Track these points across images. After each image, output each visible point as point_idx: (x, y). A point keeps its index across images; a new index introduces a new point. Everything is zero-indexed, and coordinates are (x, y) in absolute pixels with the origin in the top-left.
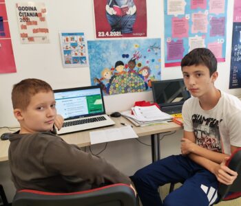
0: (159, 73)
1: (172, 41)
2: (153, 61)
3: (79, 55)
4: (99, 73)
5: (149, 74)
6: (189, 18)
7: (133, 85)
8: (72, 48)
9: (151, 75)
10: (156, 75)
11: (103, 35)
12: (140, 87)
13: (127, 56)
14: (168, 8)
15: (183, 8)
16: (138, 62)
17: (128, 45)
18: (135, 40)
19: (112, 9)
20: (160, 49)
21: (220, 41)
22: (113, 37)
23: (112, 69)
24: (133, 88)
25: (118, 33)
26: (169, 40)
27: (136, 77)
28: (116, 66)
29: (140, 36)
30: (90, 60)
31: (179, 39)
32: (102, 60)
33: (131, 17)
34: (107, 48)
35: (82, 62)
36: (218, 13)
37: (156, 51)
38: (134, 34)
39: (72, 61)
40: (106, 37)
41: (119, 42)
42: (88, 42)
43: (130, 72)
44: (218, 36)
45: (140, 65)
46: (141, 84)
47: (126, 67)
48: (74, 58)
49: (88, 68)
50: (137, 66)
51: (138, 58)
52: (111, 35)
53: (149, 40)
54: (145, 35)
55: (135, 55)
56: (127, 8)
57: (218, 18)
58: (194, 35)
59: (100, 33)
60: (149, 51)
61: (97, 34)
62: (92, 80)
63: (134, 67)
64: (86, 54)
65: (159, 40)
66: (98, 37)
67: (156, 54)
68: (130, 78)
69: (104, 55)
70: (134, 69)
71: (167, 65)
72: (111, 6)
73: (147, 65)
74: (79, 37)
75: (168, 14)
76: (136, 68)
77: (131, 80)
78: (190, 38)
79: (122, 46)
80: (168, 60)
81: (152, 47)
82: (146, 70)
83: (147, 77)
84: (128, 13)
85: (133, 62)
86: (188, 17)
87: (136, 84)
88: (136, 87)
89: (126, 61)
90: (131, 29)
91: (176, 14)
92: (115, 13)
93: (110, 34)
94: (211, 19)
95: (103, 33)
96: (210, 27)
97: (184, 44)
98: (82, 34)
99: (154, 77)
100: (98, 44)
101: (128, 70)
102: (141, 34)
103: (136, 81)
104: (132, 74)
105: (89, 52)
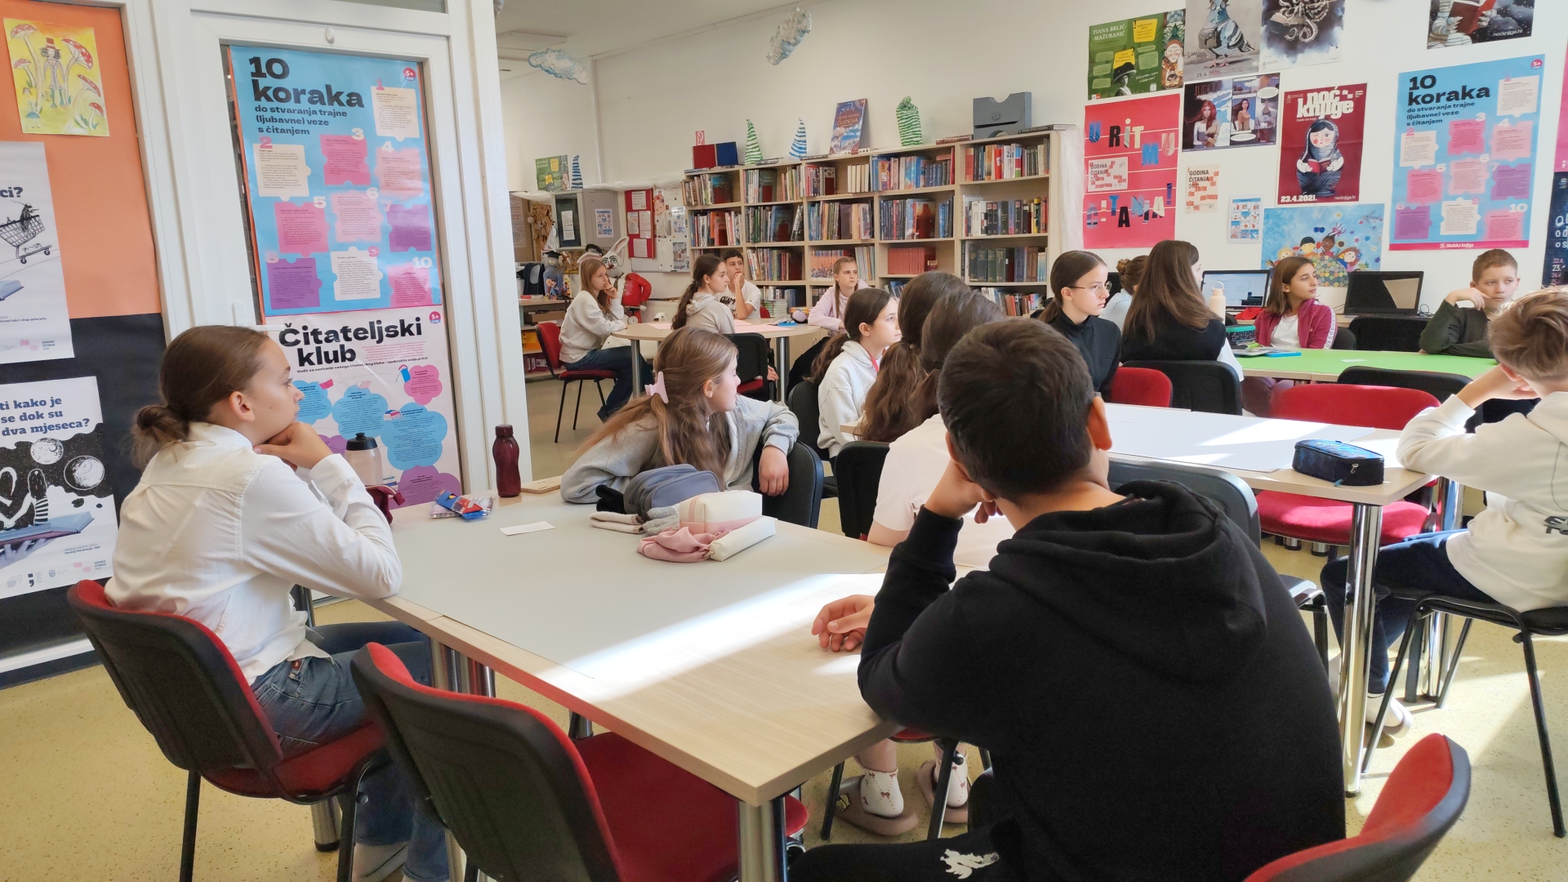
0: (1378, 260)
1: (1407, 208)
2: (1367, 238)
3: (1250, 228)
4: (1274, 253)
5: (1357, 260)
6: (1444, 169)
7: (1327, 275)
8: (1243, 218)
9: (1362, 261)
10: (1371, 262)
11: (1289, 200)
12: (1338, 280)
13: (1322, 230)
14: (1402, 156)
15: (1432, 155)
16: (1338, 239)
17: (1326, 213)
18: (1338, 207)
19: (1307, 164)
20: (1381, 220)
21: (1515, 207)
22: (1303, 202)
23: (1295, 248)
24: (1327, 279)
25: (1312, 197)
26: (1402, 206)
27: (1334, 263)
28: (1301, 245)
29: (1346, 201)
30: (1266, 234)
31: (1419, 204)
32: (1282, 235)
33: (1333, 173)
34: (1291, 218)
35: (1253, 237)
36: (1511, 158)
37: (1373, 223)
38: (1337, 198)
39: (1239, 235)
40: (1293, 202)
41: (1311, 209)
42: (1265, 210)
43: (1324, 254)
44: (1510, 198)
45: (1341, 244)
46: (1341, 275)
47: (1318, 246)
48: (1243, 231)
49: (1261, 245)
50: (1336, 245)
51: (1340, 233)
52: (1300, 200)
53: (1362, 206)
54: (1357, 199)
55: (1334, 230)
56: (1329, 162)
57: (1513, 166)
58: (1454, 198)
59: (1283, 198)
60: (1361, 222)
61: (1279, 199)
62: (1263, 262)
63: (1332, 246)
64: (1260, 226)
65: (1381, 206)
66: (1279, 202)
67: (1374, 228)
68: (1323, 263)
69: (1286, 228)
70: (1331, 251)
71: (1393, 247)
72: (1305, 161)
73: (1356, 245)
74: (1253, 204)
75: (1403, 164)
76: (1335, 249)
77: (1325, 266)
78: (1445, 204)
79: (1316, 215)
80: (1396, 238)
81: (1367, 218)
82: (1353, 253)
83: (1352, 264)
84: (1329, 169)
85: (1330, 239)
86: (1441, 168)
87: (1332, 273)
88: (1331, 278)
89: (1319, 237)
90: (1332, 191)
91: (1417, 165)
92: (1310, 169)
93: (1298, 198)
94: (1494, 169)
95: (1289, 197)
96: (1493, 183)
97: (1432, 212)
98: (1259, 200)
99: (1367, 265)
100: (1279, 212)
101: (1321, 250)
102: (1350, 198)
103: (1332, 269)
104: (1327, 257)
105: (1265, 224)
